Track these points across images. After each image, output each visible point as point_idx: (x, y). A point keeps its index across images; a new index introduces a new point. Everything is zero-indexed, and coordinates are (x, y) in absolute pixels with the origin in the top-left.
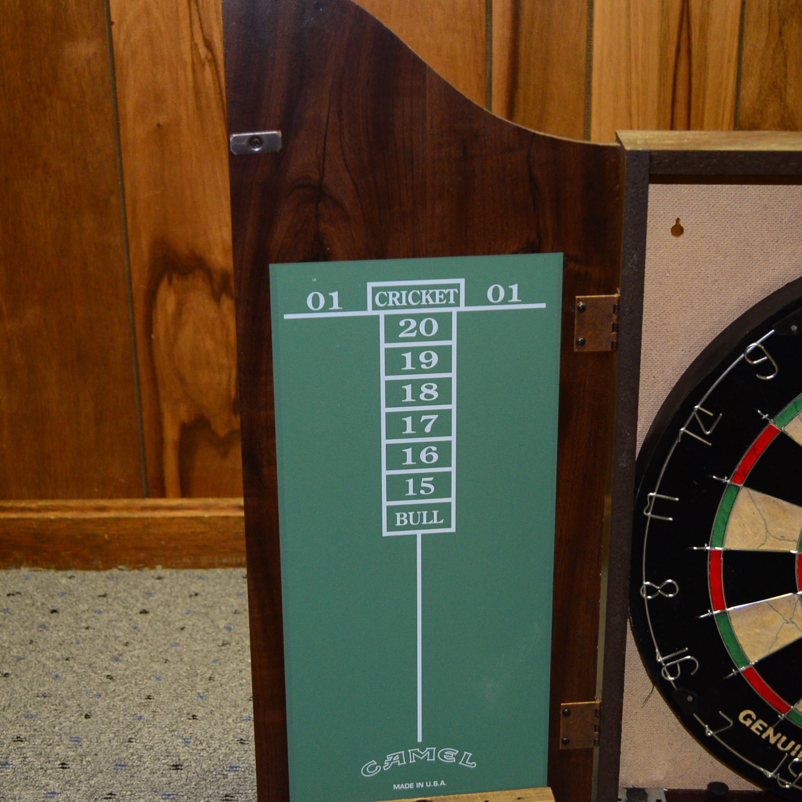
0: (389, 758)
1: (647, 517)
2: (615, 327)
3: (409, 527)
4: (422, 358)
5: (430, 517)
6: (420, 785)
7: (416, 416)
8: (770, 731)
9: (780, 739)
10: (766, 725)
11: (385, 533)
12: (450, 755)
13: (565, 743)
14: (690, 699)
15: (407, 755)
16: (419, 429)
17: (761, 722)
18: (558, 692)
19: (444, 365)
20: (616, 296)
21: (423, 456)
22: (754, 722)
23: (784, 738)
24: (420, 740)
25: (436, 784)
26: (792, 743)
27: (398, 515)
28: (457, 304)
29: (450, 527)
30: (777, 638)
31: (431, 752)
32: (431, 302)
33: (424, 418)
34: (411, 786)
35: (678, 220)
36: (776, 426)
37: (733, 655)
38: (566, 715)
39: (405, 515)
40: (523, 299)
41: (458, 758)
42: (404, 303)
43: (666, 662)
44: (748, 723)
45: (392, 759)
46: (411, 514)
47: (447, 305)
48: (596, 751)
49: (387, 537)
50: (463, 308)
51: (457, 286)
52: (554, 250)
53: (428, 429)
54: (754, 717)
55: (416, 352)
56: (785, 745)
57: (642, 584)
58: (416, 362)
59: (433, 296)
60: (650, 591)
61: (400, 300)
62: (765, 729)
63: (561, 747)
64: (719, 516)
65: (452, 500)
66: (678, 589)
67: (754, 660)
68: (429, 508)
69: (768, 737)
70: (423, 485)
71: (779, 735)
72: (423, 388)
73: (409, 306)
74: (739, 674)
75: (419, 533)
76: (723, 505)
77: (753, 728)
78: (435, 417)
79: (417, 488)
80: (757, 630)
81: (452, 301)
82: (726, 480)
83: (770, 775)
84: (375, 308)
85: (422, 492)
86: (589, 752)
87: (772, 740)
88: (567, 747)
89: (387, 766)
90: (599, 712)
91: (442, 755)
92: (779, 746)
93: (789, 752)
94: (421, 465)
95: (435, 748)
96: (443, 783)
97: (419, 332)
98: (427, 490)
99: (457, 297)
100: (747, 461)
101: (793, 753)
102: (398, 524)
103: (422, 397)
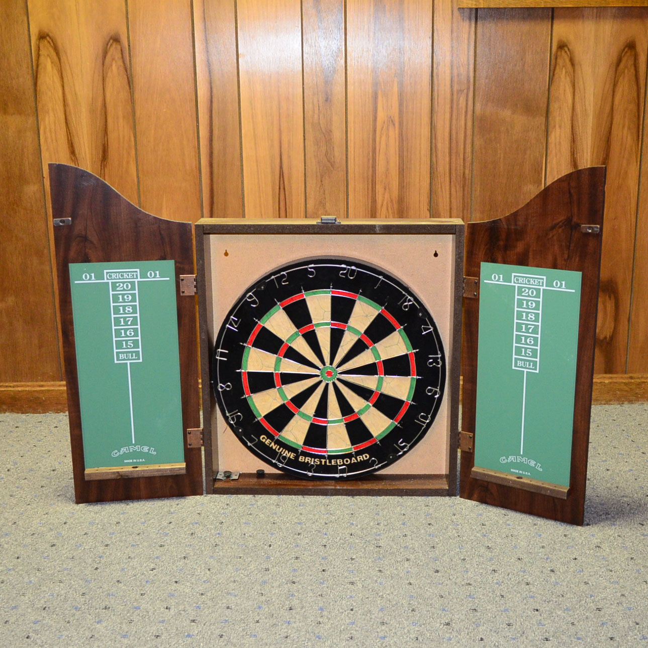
0: (122, 449)
1: (217, 359)
2: (195, 287)
3: (124, 360)
4: (125, 297)
5: (132, 356)
6: (135, 461)
7: (125, 318)
8: (273, 444)
9: (276, 447)
10: (271, 441)
11: (116, 362)
12: (146, 449)
13: (190, 445)
14: (240, 430)
15: (129, 448)
16: (126, 323)
17: (268, 440)
18: (186, 425)
19: (134, 300)
20: (194, 275)
21: (128, 333)
22: (266, 440)
23: (278, 447)
24: (134, 442)
25: (141, 460)
26: (281, 449)
27: (120, 355)
28: (137, 278)
29: (139, 359)
30: (271, 406)
31: (138, 447)
32: (128, 277)
33: (128, 319)
34: (131, 461)
35: (226, 250)
36: (262, 324)
37: (255, 413)
38: (190, 433)
39: (123, 355)
40: (161, 276)
41: (149, 450)
42: (118, 278)
43: (230, 415)
44: (264, 440)
45: (123, 450)
46: (125, 355)
47: (133, 278)
48: (203, 448)
49: (117, 363)
50: (139, 279)
51: (136, 272)
52: (171, 259)
53: (129, 323)
54: (266, 438)
55: (123, 295)
56: (279, 449)
57: (218, 385)
58: (123, 298)
59: (128, 275)
60: (222, 387)
61: (116, 276)
62: (271, 443)
63: (189, 447)
64: (244, 359)
65: (140, 349)
66: (231, 386)
67: (263, 415)
68: (132, 352)
69: (272, 447)
70: (129, 344)
71: (276, 445)
72: (127, 308)
73: (120, 279)
74: (258, 420)
75: (128, 362)
76: (245, 354)
77: (266, 443)
78: (131, 319)
79: (127, 345)
80: (263, 403)
81: (135, 277)
82: (245, 344)
83: (274, 461)
84: (107, 279)
85: (129, 346)
86: (200, 449)
87: (274, 448)
88: (191, 447)
89: (121, 453)
90: (203, 433)
91: (143, 448)
92: (277, 450)
93: (281, 452)
94: (127, 336)
95: (139, 446)
96: (143, 460)
97: (124, 288)
98: (130, 346)
99: (137, 275)
100: (252, 337)
101: (282, 453)
102: (120, 358)
103: (126, 311)
